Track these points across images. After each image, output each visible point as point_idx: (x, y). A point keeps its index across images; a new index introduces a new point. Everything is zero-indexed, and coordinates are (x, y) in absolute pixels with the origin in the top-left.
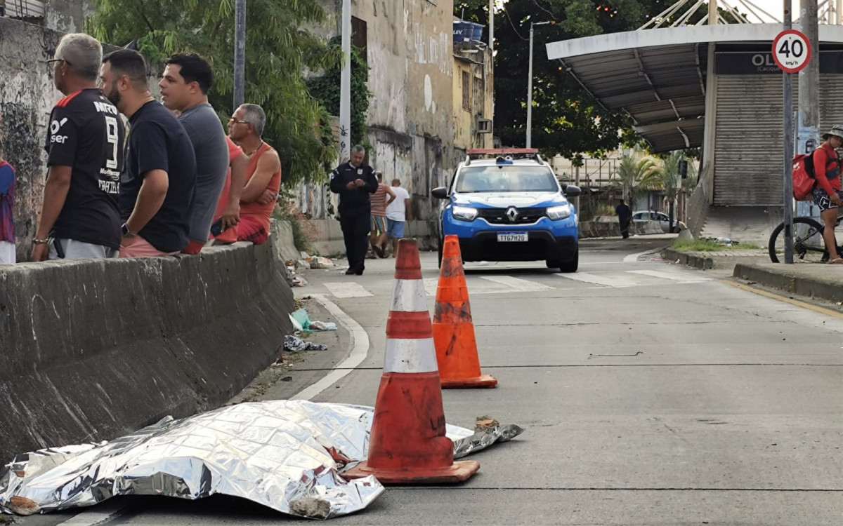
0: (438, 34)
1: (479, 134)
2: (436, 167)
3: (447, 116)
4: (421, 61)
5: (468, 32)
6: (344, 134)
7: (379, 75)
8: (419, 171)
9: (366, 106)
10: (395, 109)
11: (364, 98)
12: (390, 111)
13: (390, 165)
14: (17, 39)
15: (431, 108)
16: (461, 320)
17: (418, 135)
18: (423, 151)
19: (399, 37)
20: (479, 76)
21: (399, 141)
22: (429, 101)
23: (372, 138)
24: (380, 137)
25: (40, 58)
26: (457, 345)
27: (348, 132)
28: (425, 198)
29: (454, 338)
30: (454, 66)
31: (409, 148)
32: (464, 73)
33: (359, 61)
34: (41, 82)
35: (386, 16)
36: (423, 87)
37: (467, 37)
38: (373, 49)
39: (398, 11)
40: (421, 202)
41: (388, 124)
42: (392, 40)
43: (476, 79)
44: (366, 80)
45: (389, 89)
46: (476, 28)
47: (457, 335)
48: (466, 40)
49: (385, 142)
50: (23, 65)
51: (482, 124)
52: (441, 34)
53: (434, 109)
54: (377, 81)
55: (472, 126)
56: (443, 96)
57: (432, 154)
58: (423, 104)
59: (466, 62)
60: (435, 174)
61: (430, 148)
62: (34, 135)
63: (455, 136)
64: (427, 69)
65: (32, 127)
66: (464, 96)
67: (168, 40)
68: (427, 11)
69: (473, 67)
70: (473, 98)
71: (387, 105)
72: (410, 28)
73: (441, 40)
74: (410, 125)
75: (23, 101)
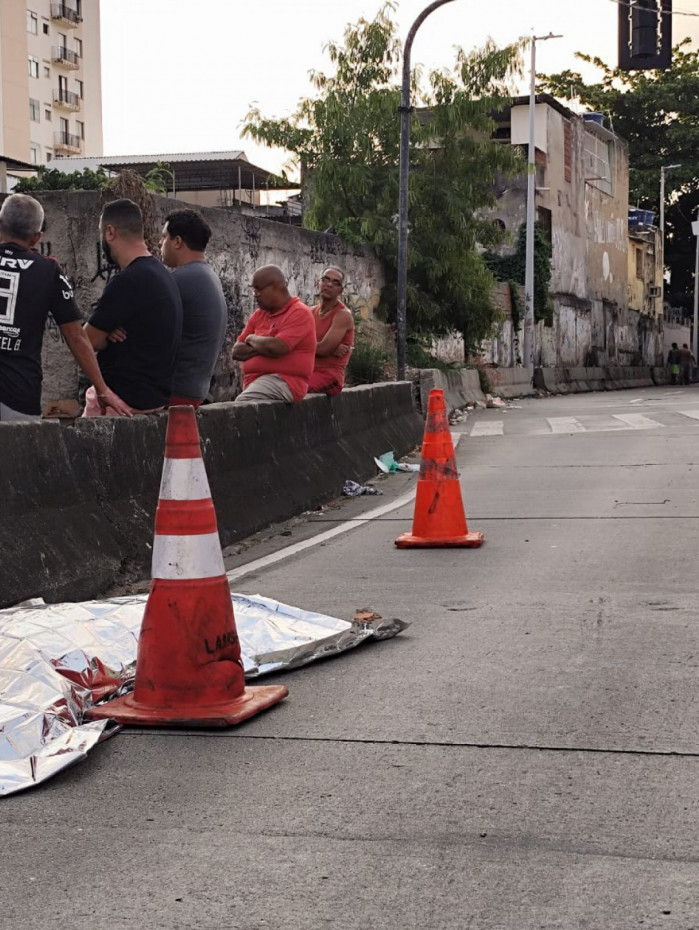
0: (614, 220)
1: (650, 299)
2: (613, 325)
3: (623, 284)
4: (600, 241)
5: (642, 217)
6: (529, 300)
7: (563, 253)
8: (598, 328)
9: (550, 277)
10: (576, 280)
11: (548, 271)
12: (573, 281)
13: (572, 324)
14: (220, 225)
15: (609, 278)
16: (445, 477)
17: (597, 300)
18: (601, 313)
19: (580, 221)
20: (650, 252)
21: (580, 305)
22: (607, 272)
23: (556, 303)
24: (563, 302)
25: (243, 240)
26: (440, 502)
27: (532, 298)
28: (603, 350)
29: (437, 495)
30: (629, 245)
31: (589, 310)
32: (638, 251)
33: (544, 242)
34: (243, 260)
35: (569, 206)
36: (601, 262)
37: (642, 221)
38: (557, 232)
39: (580, 202)
40: (599, 353)
41: (570, 291)
42: (574, 225)
43: (648, 254)
44: (551, 256)
45: (572, 264)
46: (649, 214)
47: (440, 492)
48: (641, 224)
49: (568, 306)
50: (226, 247)
51: (653, 291)
52: (618, 220)
53: (611, 280)
54: (561, 257)
55: (644, 292)
56: (619, 268)
57: (609, 315)
58: (602, 275)
59: (640, 242)
60: (612, 330)
61: (607, 309)
62: (237, 304)
63: (630, 299)
64: (604, 247)
65: (236, 297)
66: (638, 269)
67: (365, 226)
68: (605, 201)
69: (645, 245)
70: (646, 270)
71: (569, 277)
72: (591, 215)
73: (618, 224)
74: (590, 291)
75: (226, 275)
